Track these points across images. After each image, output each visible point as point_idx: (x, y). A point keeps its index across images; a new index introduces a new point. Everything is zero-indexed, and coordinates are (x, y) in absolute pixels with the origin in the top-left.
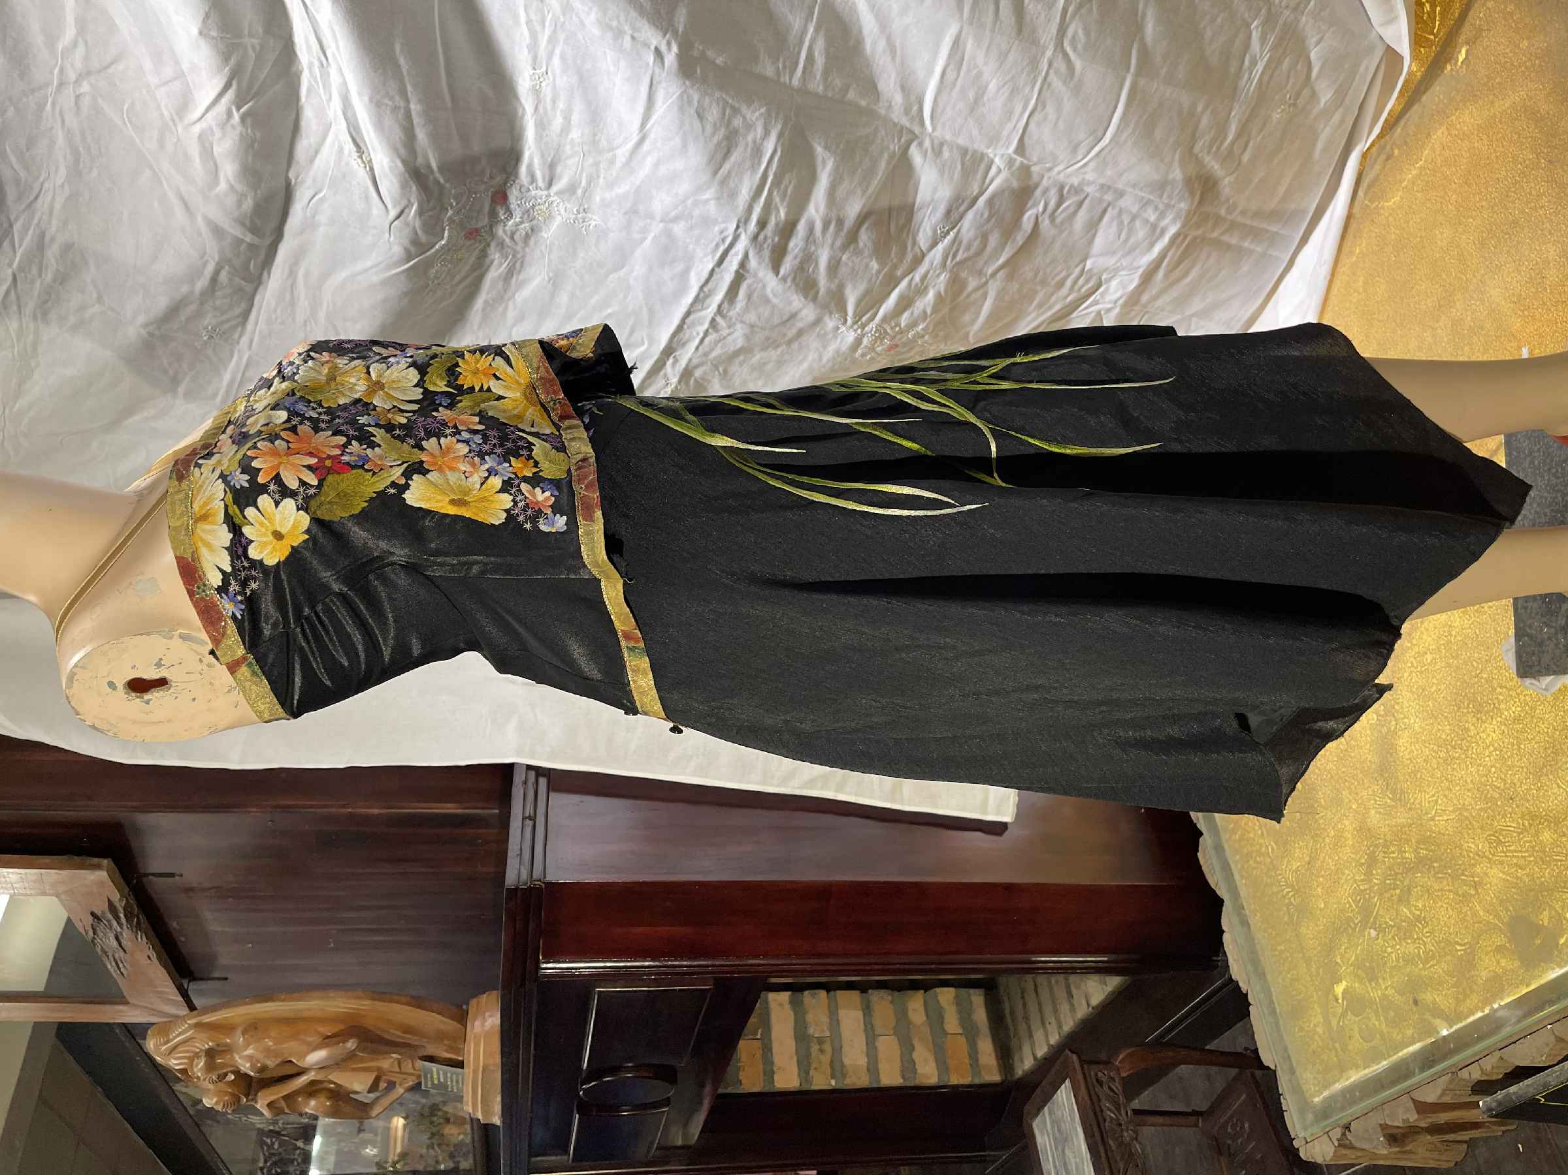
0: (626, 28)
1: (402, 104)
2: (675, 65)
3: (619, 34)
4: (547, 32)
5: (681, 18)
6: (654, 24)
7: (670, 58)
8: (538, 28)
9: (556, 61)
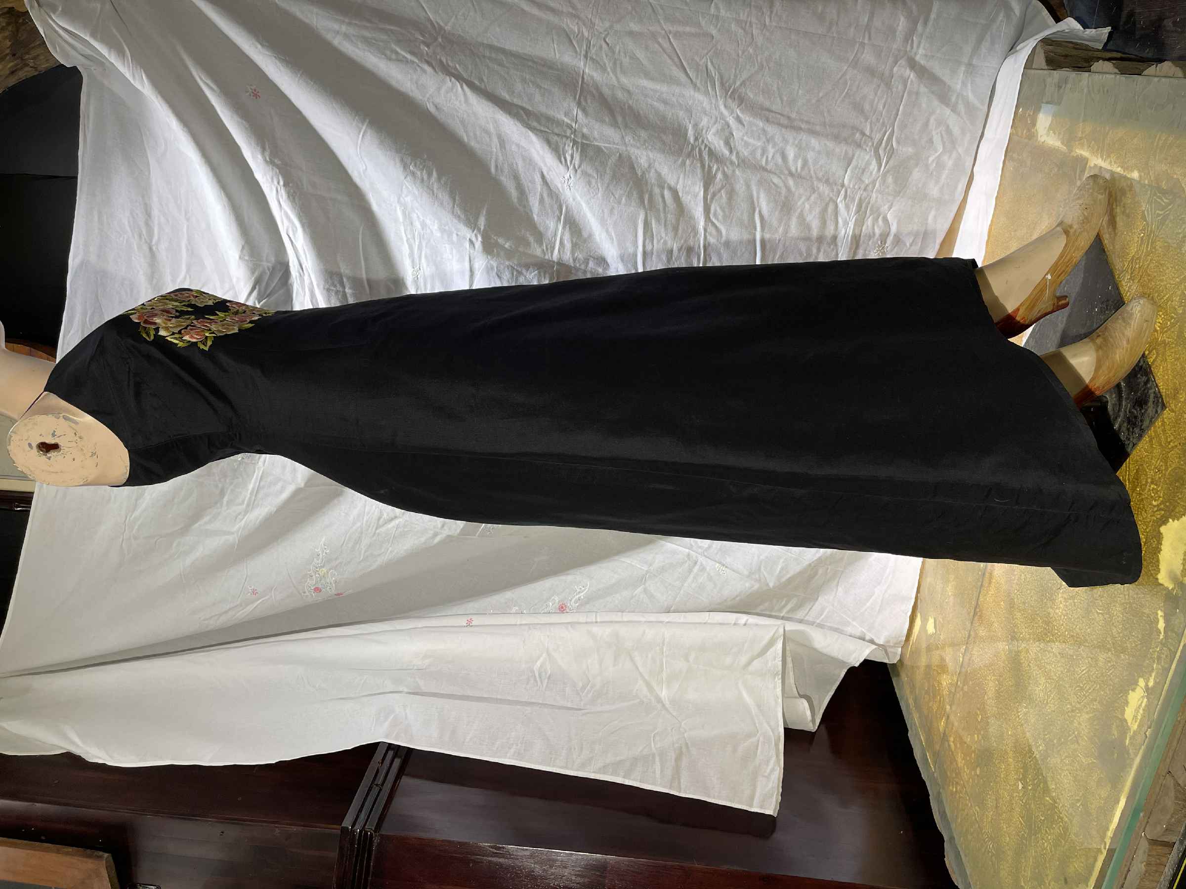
0: (453, 229)
1: (341, 289)
2: (481, 248)
3: (450, 234)
4: (417, 243)
5: (482, 222)
6: (467, 226)
7: (478, 244)
8: (412, 241)
9: (423, 260)
